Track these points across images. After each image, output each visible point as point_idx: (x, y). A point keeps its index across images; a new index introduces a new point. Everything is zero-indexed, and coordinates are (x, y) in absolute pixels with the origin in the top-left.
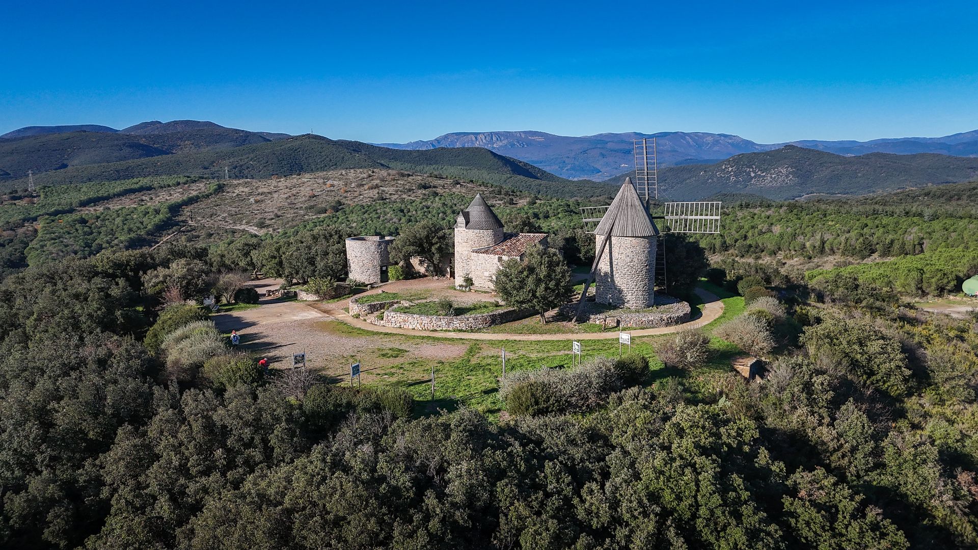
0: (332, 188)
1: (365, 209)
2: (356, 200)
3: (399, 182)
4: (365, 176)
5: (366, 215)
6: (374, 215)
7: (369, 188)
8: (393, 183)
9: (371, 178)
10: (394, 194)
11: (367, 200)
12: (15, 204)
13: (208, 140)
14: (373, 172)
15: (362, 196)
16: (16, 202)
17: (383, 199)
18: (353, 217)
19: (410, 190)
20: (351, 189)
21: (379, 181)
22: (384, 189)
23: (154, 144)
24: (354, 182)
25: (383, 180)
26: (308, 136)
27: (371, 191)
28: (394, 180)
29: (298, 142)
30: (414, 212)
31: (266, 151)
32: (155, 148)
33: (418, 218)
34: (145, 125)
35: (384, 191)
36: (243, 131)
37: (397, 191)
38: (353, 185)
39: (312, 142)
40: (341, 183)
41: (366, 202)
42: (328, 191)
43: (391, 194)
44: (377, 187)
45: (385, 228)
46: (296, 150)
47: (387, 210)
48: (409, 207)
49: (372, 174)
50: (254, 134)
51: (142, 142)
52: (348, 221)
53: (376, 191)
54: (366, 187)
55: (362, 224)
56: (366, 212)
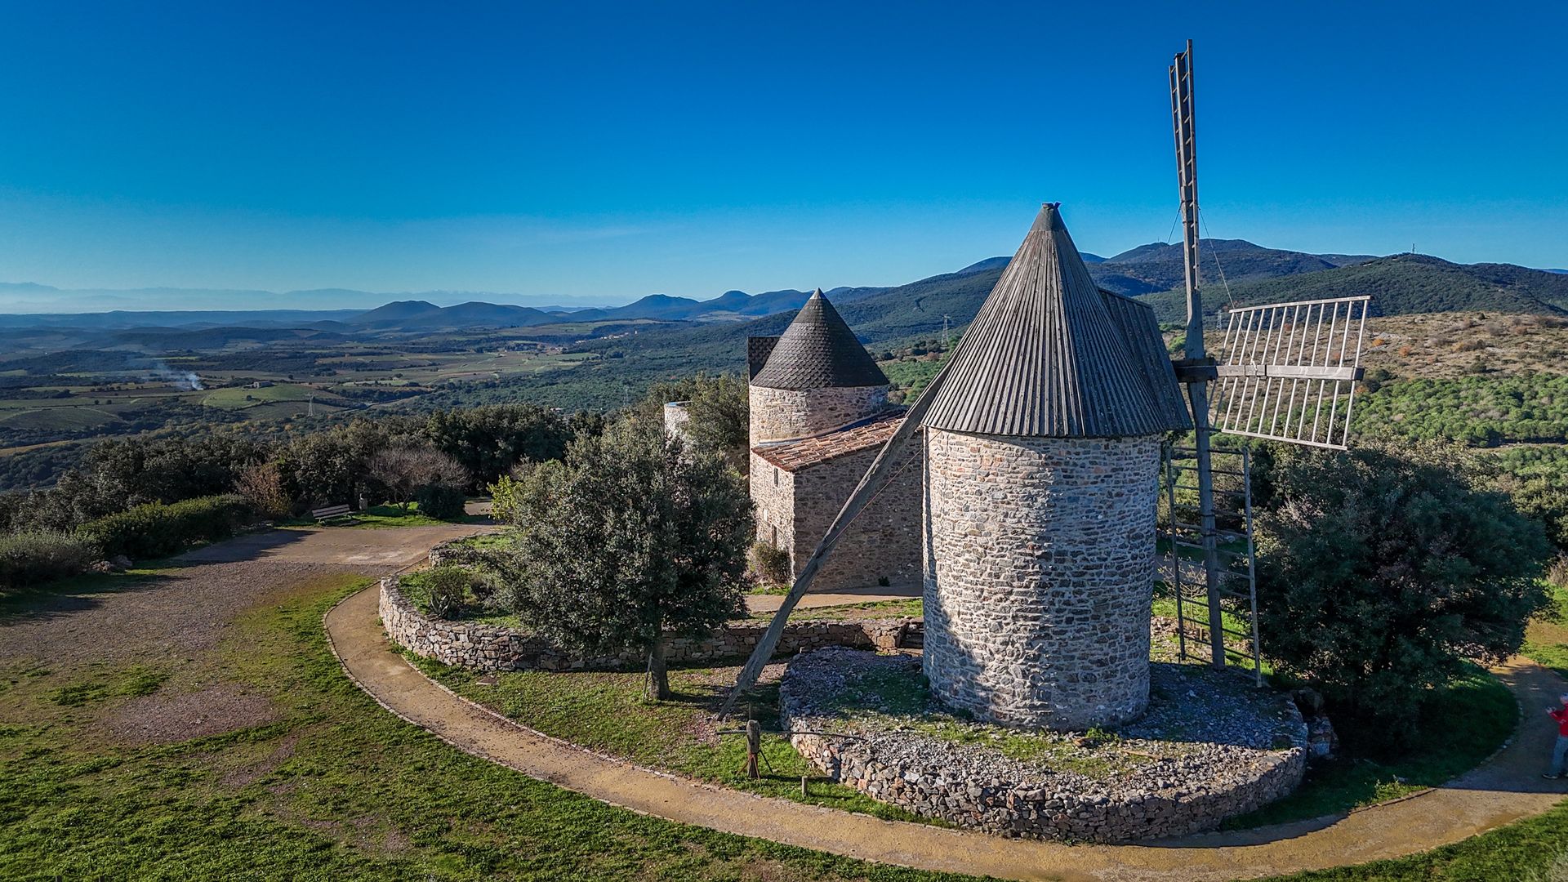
0: (1383, 348)
1: (1431, 388)
2: (1424, 370)
3: (1536, 338)
4: (1461, 324)
5: (1431, 401)
6: (1449, 401)
7: (1461, 349)
8: (1521, 339)
9: (1473, 329)
10: (1515, 362)
11: (1449, 372)
12: (915, 360)
13: (1229, 269)
14: (1483, 318)
15: (1439, 364)
16: (916, 357)
17: (1484, 370)
18: (1403, 402)
19: (1554, 355)
20: (1421, 350)
21: (1488, 336)
22: (1497, 350)
23: (1145, 277)
24: (1433, 337)
25: (1497, 334)
26: (1405, 257)
27: (1463, 354)
28: (1525, 333)
29: (1382, 269)
30: (1545, 400)
31: (1318, 285)
32: (1146, 284)
33: (1550, 412)
34: (1143, 249)
35: (1493, 355)
36: (1291, 253)
37: (1523, 356)
38: (1429, 342)
39: (1410, 267)
40: (1405, 337)
41: (1448, 373)
42: (1373, 353)
43: (1506, 362)
44: (1481, 345)
45: (1462, 428)
46: (1374, 283)
47: (1484, 392)
48: (1537, 388)
49: (1479, 322)
50: (1311, 258)
51: (1128, 275)
52: (1389, 409)
53: (1474, 354)
54: (1456, 346)
55: (1416, 416)
56: (1435, 393)
